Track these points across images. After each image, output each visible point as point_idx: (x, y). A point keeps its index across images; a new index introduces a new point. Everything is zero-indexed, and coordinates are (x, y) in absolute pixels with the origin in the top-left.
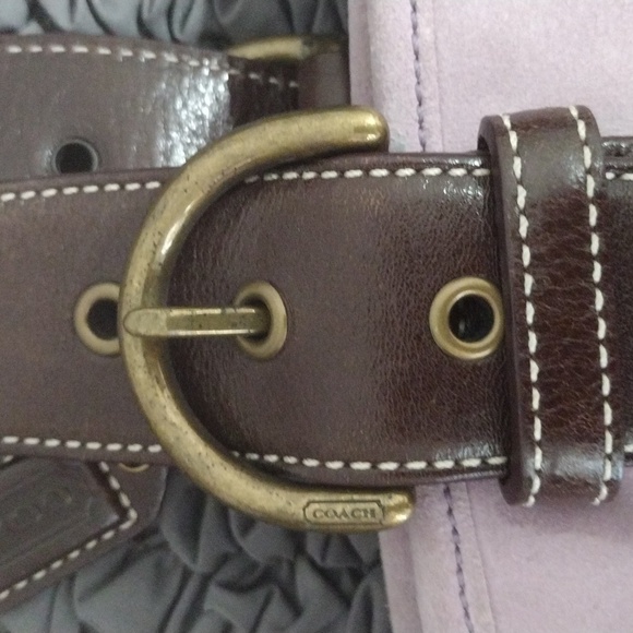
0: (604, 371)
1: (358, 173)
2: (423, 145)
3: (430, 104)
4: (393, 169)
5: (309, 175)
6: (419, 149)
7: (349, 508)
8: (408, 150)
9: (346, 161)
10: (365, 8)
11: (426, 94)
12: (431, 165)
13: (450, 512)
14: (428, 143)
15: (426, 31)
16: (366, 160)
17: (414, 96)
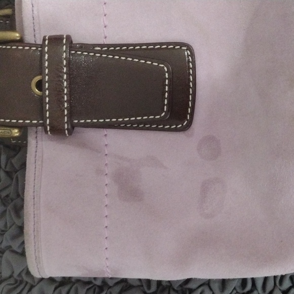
0: (66, 101)
1: (15, 47)
2: (35, 42)
3: (37, 32)
4: (24, 47)
5: (4, 47)
6: (34, 43)
7: (3, 131)
8: (31, 43)
9: (12, 44)
10: (21, 2)
11: (36, 29)
12: (34, 47)
13: (36, 137)
14: (37, 41)
15: (35, 12)
16: (17, 44)
17: (33, 29)
